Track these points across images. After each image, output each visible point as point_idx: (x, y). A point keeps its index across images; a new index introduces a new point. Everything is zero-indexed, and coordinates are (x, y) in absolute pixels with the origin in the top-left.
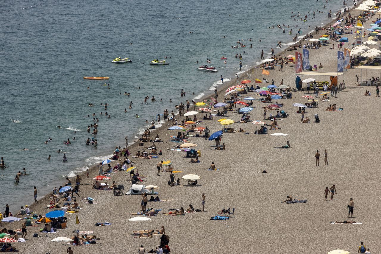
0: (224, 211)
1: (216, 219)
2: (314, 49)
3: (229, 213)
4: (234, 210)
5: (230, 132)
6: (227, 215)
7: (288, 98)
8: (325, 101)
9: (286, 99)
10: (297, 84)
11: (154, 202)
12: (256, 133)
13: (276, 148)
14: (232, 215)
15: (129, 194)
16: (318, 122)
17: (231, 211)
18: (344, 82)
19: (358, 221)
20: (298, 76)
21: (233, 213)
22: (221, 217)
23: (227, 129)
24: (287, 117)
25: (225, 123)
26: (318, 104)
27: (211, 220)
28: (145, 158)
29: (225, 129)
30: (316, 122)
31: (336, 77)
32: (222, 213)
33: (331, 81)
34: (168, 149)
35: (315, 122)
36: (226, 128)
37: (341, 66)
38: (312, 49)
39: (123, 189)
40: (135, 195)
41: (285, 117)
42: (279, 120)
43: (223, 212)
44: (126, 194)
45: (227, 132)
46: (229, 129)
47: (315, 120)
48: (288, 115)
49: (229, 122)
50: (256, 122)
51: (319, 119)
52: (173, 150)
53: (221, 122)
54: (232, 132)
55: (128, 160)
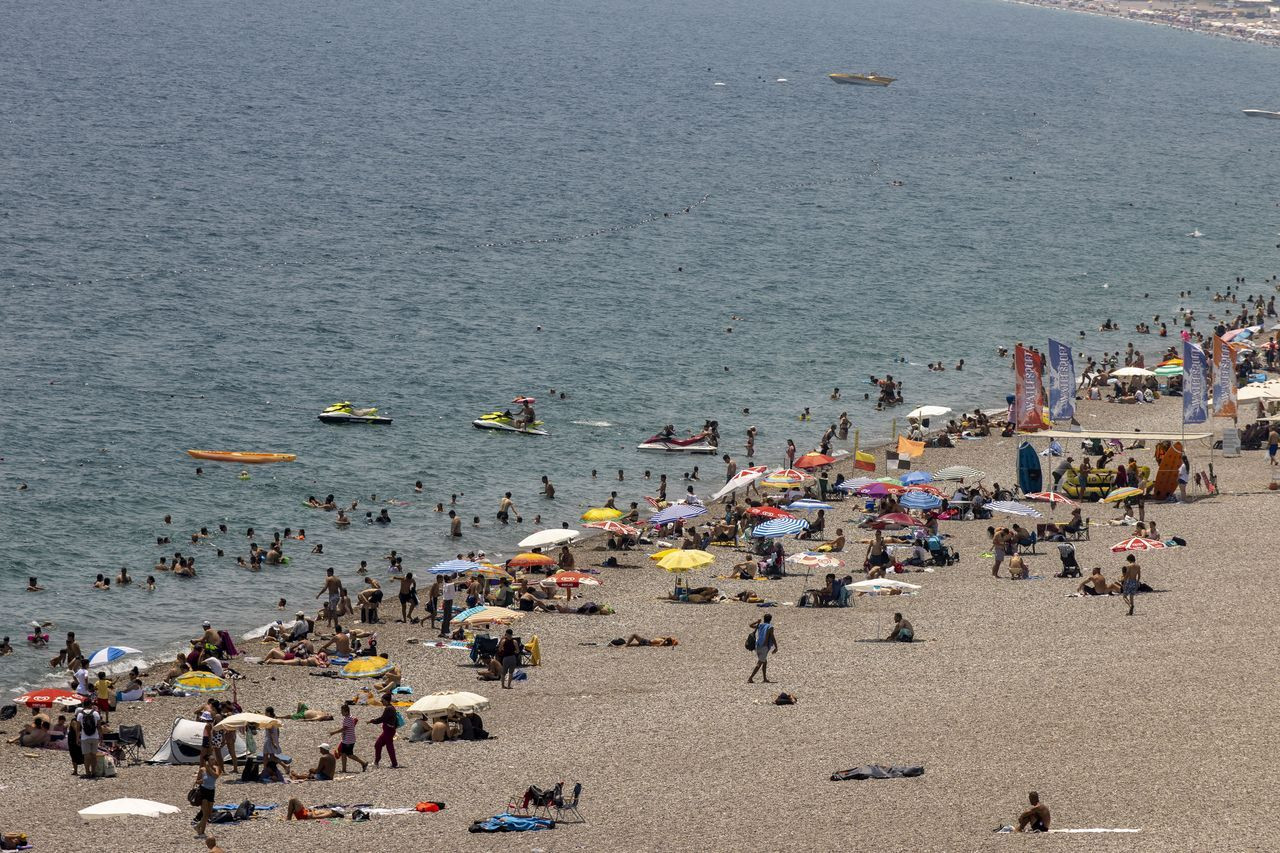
0: (533, 796)
1: (493, 828)
2: (1131, 402)
3: (559, 804)
4: (578, 789)
5: (699, 603)
6: (551, 812)
7: (975, 518)
8: (1124, 524)
9: (968, 519)
10: (1021, 474)
11: (255, 785)
12: (803, 602)
13: (871, 641)
14: (568, 815)
15: (163, 763)
16: (1074, 576)
17: (567, 793)
18: (1211, 471)
19: (1126, 824)
20: (1025, 444)
21: (576, 802)
22: (515, 820)
23: (688, 589)
24: (950, 564)
25: (679, 562)
26: (1087, 529)
27: (472, 830)
28: (300, 664)
29: (679, 591)
30: (1064, 575)
31: (1178, 443)
32: (525, 806)
33: (1159, 461)
34: (410, 642)
35: (1059, 576)
36: (683, 585)
37: (1195, 402)
38: (1122, 402)
39: (140, 742)
40: (190, 764)
41: (942, 565)
42: (918, 571)
43: (531, 802)
44: (151, 763)
45: (687, 601)
46: (699, 591)
47: (1060, 567)
48: (957, 556)
49: (694, 560)
50: (805, 558)
51: (1076, 565)
52: (433, 645)
53: (661, 559)
54: (709, 601)
55: (214, 663)
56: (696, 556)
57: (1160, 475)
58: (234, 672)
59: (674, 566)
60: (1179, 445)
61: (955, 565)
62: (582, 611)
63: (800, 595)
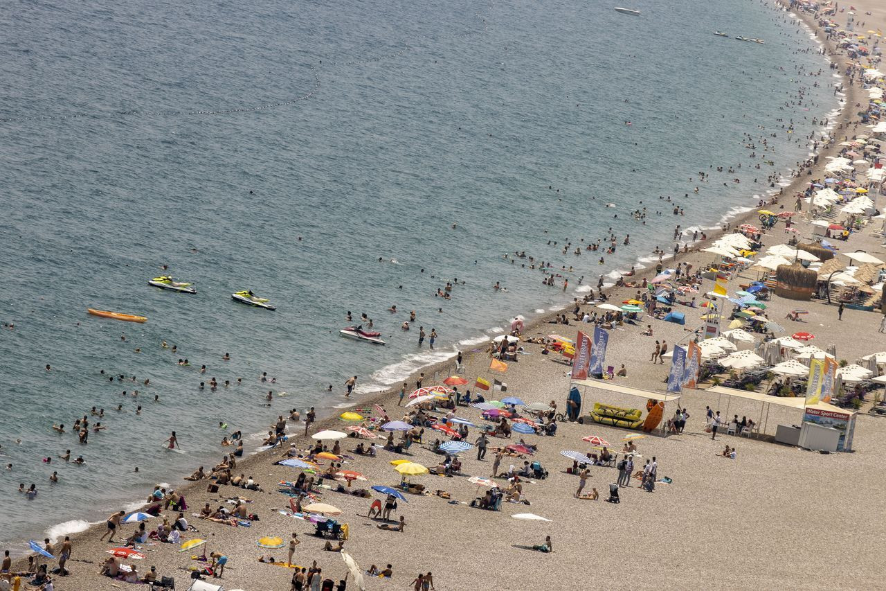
2: (608, 328)
5: (414, 494)
7: (547, 434)
9: (542, 435)
12: (473, 504)
13: (519, 547)
16: (615, 502)
20: (575, 388)
23: (409, 484)
24: (543, 478)
25: (407, 470)
28: (222, 522)
29: (404, 484)
30: (610, 501)
31: (662, 402)
33: (649, 410)
34: (273, 510)
35: (607, 500)
36: (406, 481)
38: (603, 327)
39: (172, 587)
41: (539, 479)
42: (527, 482)
45: (408, 491)
46: (413, 486)
47: (608, 496)
48: (547, 473)
49: (416, 470)
50: (479, 480)
51: (617, 496)
52: (285, 513)
53: (397, 465)
54: (420, 494)
55: (184, 521)
56: (417, 468)
57: (649, 418)
58: (193, 528)
59: (405, 471)
60: (662, 404)
61: (546, 479)
62: (355, 493)
63: (471, 500)
